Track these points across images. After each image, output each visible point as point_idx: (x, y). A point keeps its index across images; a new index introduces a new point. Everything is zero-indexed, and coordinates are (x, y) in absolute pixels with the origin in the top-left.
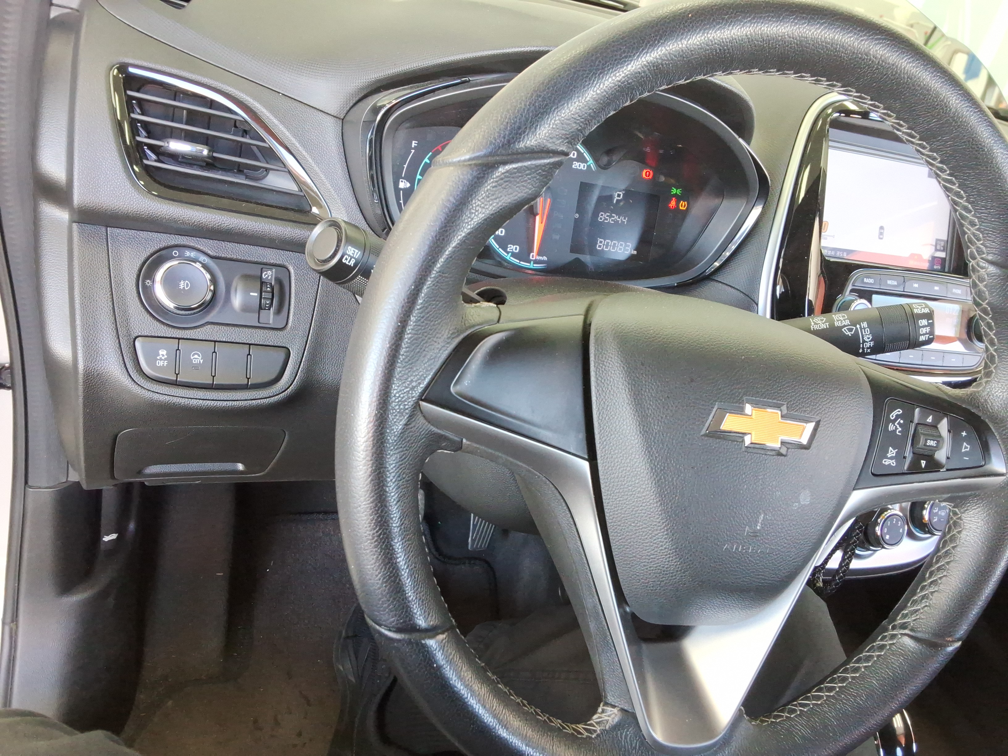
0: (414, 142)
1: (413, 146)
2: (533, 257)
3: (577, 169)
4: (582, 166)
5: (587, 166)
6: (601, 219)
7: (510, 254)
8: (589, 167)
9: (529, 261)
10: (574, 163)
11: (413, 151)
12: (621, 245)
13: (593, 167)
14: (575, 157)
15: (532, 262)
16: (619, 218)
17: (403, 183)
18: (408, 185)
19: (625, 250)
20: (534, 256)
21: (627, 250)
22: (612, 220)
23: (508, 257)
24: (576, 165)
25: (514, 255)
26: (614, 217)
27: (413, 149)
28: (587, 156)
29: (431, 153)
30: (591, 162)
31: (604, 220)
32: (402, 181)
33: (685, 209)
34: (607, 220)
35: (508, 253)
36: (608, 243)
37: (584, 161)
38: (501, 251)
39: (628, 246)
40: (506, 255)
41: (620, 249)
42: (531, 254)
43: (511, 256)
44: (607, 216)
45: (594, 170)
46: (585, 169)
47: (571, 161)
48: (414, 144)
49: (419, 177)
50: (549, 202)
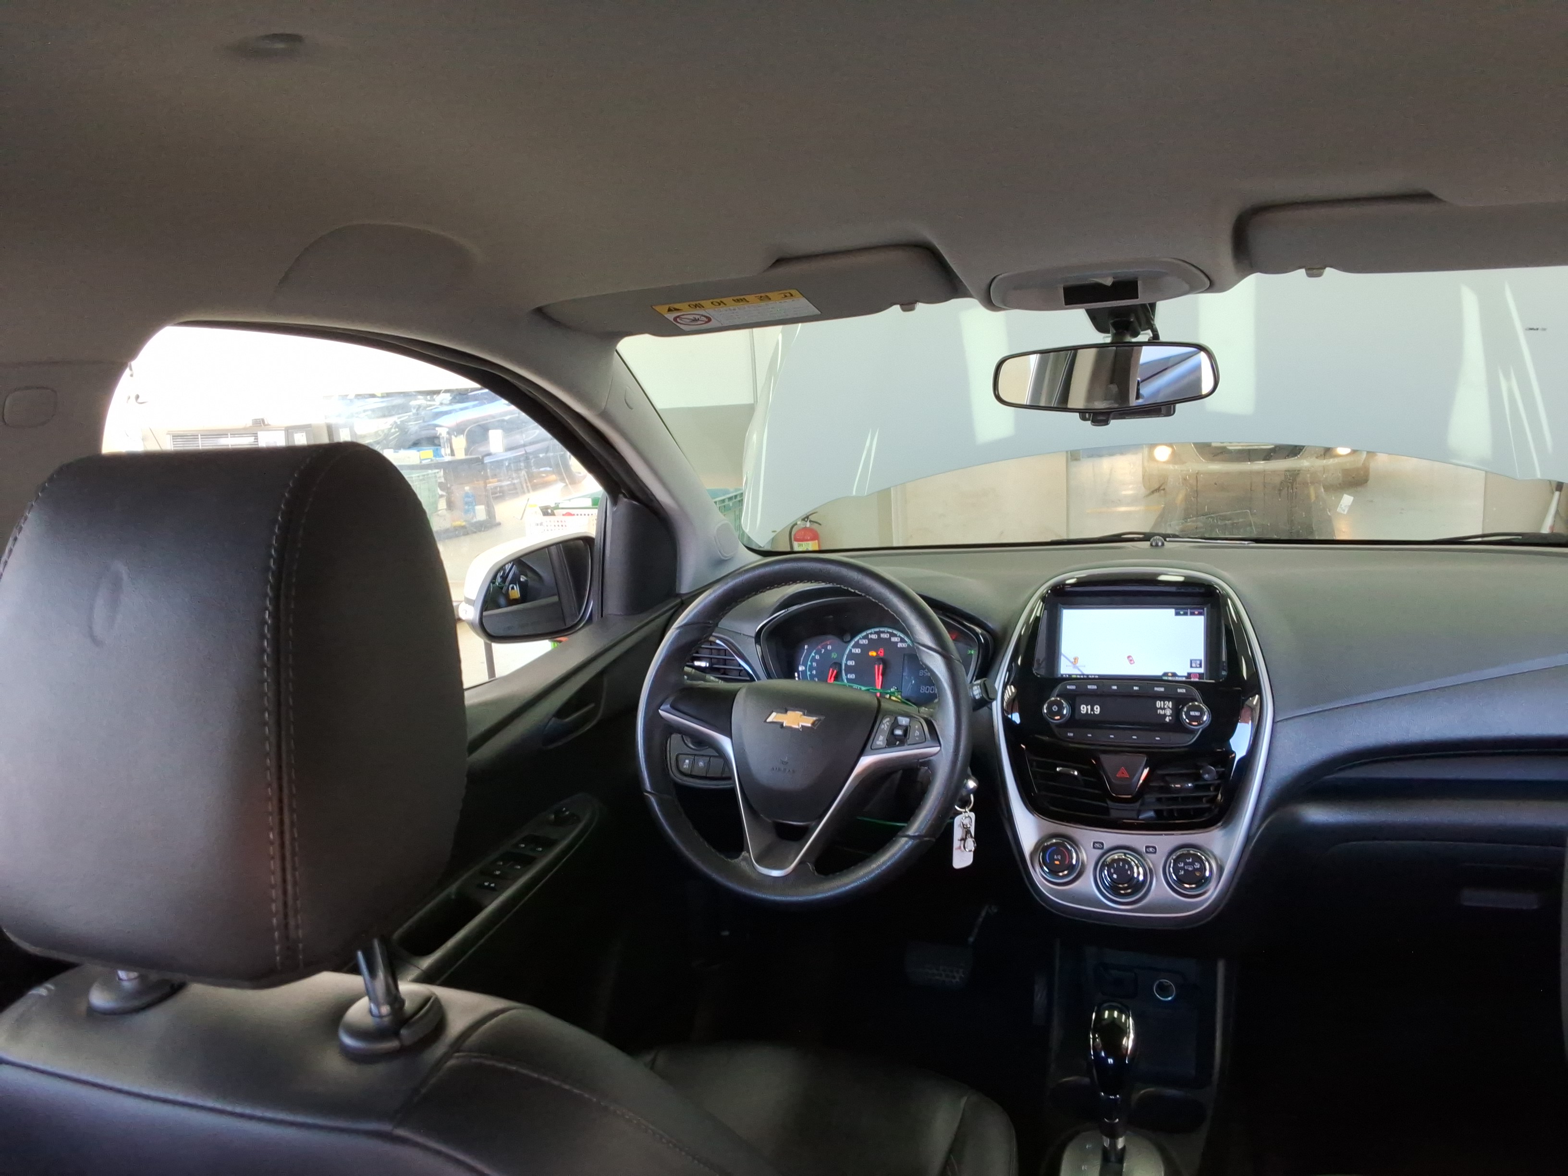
27: (806, 650)
29: (815, 650)
47: (897, 643)
48: (806, 647)
49: (809, 663)
50: (881, 667)
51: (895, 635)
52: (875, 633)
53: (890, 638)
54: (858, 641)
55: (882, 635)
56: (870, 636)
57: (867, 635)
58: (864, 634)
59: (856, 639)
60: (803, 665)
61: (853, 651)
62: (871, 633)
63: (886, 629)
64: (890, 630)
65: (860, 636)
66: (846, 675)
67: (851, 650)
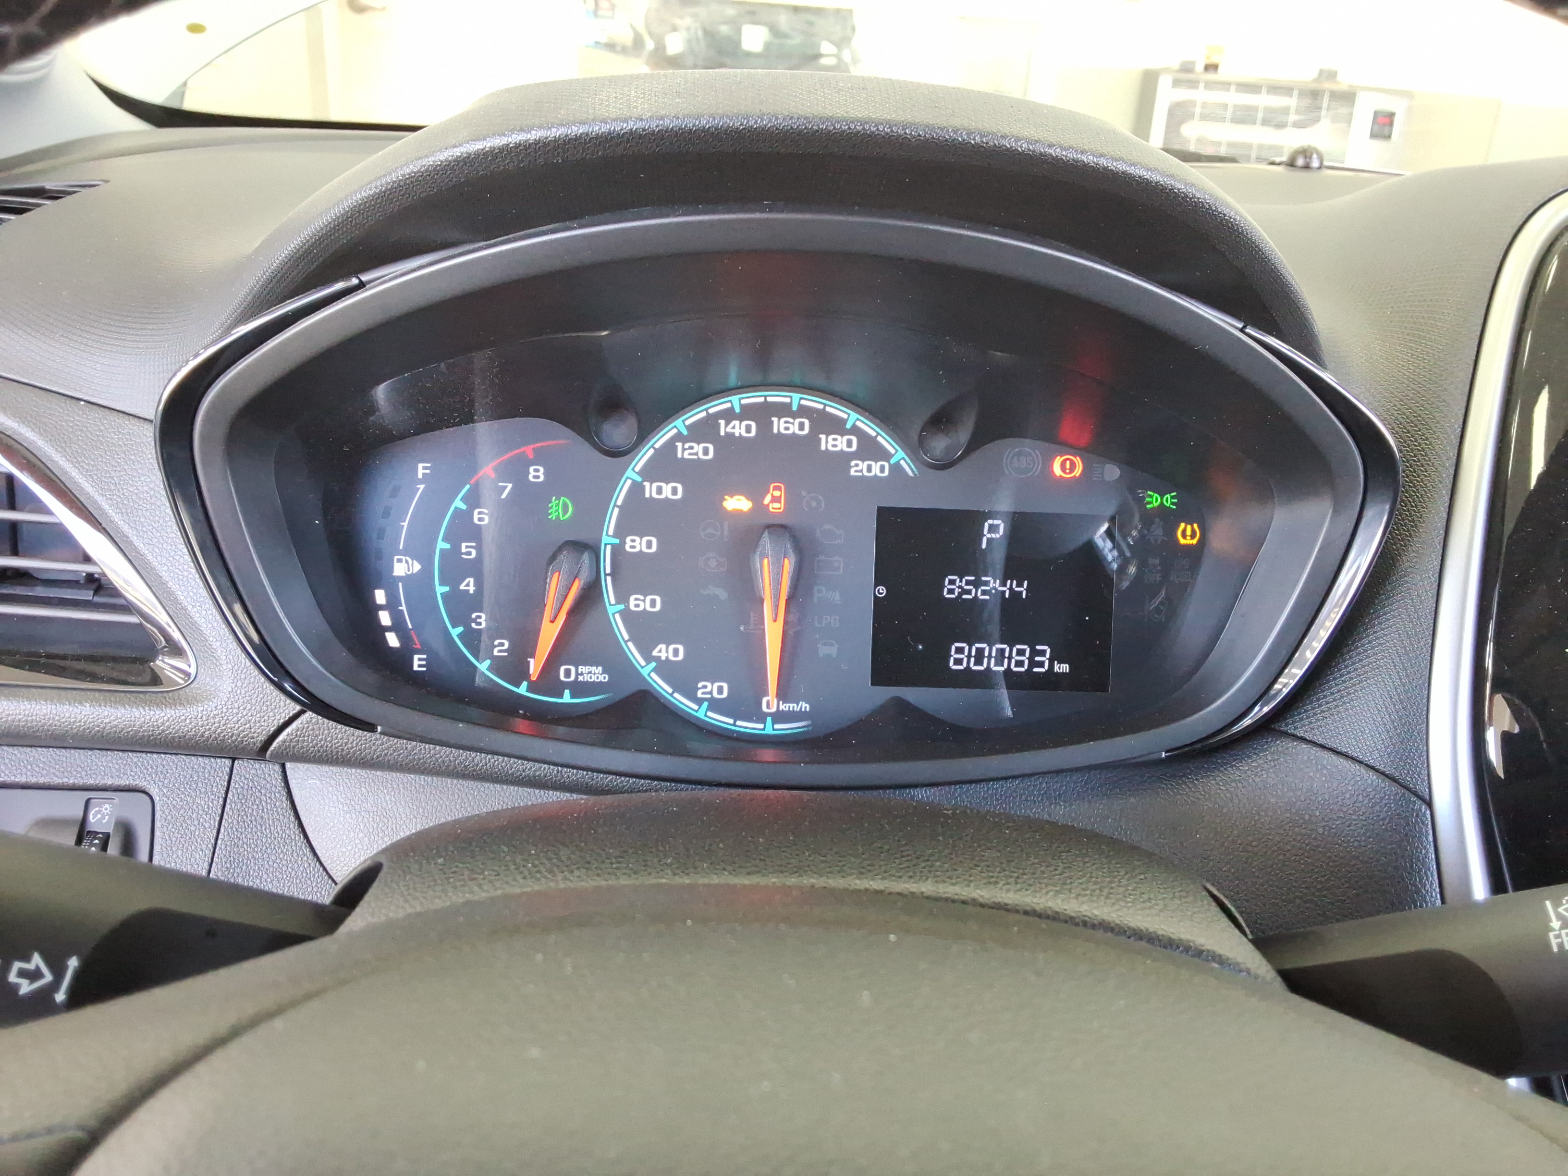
0: (420, 466)
1: (420, 476)
2: (768, 707)
3: (863, 476)
4: (877, 469)
5: (890, 465)
6: (951, 591)
7: (706, 704)
8: (896, 469)
9: (761, 718)
10: (853, 463)
11: (422, 487)
12: (1021, 653)
13: (908, 467)
14: (854, 448)
15: (769, 719)
16: (1004, 584)
17: (404, 564)
18: (417, 567)
19: (1033, 664)
20: (770, 703)
21: (1041, 665)
22: (984, 592)
23: (702, 713)
24: (859, 468)
25: (715, 705)
26: (986, 583)
27: (421, 482)
28: (885, 441)
29: (468, 486)
30: (899, 455)
31: (960, 594)
32: (400, 561)
33: (1194, 542)
34: (969, 592)
35: (699, 702)
36: (980, 651)
37: (877, 453)
38: (681, 701)
39: (1042, 653)
40: (696, 707)
41: (1020, 664)
42: (765, 700)
43: (709, 709)
44: (968, 583)
45: (911, 474)
46: (886, 473)
47: (844, 459)
48: (422, 469)
49: (442, 545)
50: (788, 565)
51: (837, 426)
52: (747, 412)
53: (812, 439)
54: (670, 446)
55: (779, 425)
56: (724, 428)
57: (711, 422)
58: (696, 415)
59: (661, 439)
60: (411, 552)
61: (650, 490)
62: (729, 415)
63: (796, 399)
64: (814, 402)
65: (681, 424)
66: (622, 598)
67: (637, 489)
